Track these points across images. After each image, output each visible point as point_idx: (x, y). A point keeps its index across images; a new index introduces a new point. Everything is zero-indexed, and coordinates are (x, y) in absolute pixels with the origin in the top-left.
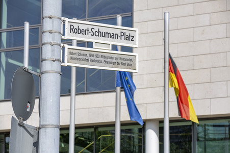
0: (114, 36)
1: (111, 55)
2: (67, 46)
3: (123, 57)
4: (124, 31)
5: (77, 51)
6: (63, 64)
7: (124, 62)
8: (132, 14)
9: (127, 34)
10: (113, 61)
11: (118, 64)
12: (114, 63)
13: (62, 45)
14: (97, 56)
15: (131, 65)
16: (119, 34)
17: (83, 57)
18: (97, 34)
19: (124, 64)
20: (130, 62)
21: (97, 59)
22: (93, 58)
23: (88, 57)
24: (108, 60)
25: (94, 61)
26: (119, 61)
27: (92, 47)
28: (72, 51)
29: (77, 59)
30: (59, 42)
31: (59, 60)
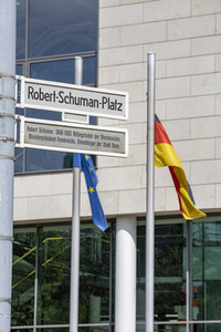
0: (93, 103)
1: (88, 132)
2: (23, 119)
3: (105, 134)
4: (107, 96)
5: (38, 126)
6: (17, 145)
7: (107, 142)
8: (96, 53)
9: (112, 100)
10: (91, 140)
11: (99, 144)
12: (93, 144)
13: (16, 116)
14: (68, 133)
15: (117, 146)
16: (100, 101)
17: (48, 135)
18: (68, 100)
19: (108, 145)
20: (116, 143)
21: (67, 137)
22: (61, 137)
23: (54, 135)
24: (84, 139)
25: (64, 140)
26: (100, 140)
27: (61, 120)
28: (31, 125)
29: (38, 138)
30: (12, 112)
31: (12, 140)
